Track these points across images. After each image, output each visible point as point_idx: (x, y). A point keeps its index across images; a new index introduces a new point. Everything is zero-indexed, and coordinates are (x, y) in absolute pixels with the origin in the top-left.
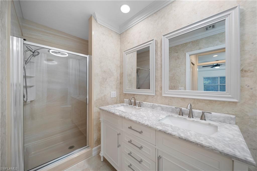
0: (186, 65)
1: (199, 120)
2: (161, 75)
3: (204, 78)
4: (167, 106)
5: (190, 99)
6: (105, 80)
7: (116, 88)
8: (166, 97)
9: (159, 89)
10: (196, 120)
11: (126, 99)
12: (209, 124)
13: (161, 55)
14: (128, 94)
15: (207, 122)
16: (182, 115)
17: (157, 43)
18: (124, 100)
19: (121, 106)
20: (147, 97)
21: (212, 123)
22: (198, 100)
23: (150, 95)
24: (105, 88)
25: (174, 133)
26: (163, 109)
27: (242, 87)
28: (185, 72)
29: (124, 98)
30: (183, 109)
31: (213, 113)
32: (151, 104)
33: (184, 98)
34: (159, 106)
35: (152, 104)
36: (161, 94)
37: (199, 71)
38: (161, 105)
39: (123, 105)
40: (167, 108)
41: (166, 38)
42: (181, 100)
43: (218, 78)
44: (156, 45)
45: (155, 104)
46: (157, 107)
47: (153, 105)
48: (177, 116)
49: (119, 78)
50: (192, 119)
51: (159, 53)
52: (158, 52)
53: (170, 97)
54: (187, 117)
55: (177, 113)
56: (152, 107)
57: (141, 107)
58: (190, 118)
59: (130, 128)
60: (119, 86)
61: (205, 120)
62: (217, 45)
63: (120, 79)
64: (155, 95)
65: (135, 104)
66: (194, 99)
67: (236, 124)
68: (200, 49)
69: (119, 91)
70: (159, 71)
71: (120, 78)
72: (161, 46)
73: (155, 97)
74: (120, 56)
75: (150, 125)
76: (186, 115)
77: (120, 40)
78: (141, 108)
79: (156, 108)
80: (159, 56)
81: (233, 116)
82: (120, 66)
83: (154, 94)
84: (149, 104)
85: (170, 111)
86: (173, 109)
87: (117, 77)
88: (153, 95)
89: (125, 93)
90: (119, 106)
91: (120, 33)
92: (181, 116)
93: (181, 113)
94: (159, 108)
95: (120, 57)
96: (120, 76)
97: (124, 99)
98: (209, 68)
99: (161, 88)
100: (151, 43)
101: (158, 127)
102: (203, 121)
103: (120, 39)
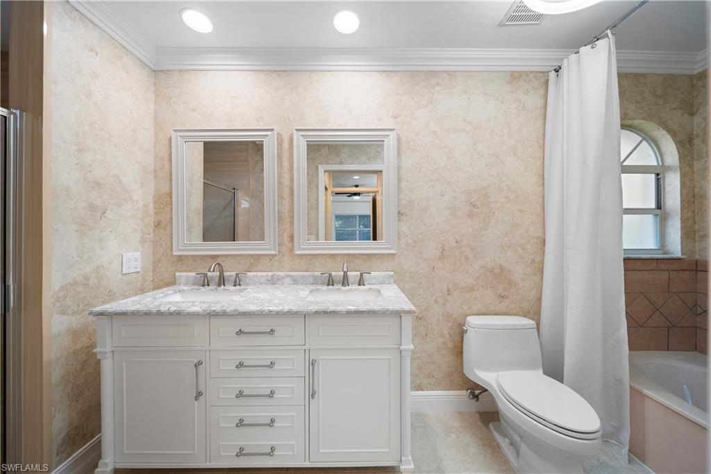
0: (318, 189)
1: (357, 286)
2: (292, 211)
3: (336, 217)
4: (305, 273)
5: (342, 255)
6: (99, 214)
7: (143, 241)
8: (301, 256)
9: (286, 239)
10: (354, 288)
11: (183, 274)
12: (370, 289)
13: (292, 167)
14: (192, 256)
15: (367, 287)
16: (333, 285)
17: (282, 140)
18: (175, 274)
19: (175, 292)
20: (255, 261)
21: (372, 286)
22: (353, 255)
23: (264, 255)
24: (101, 240)
25: (338, 309)
26: (295, 281)
27: (399, 234)
28: (318, 205)
29: (176, 270)
30: (333, 273)
31: (373, 273)
32: (267, 276)
33: (333, 255)
34: (287, 276)
35: (270, 274)
36: (292, 250)
37: (333, 201)
38: (293, 273)
39: (180, 291)
40: (303, 276)
41: (302, 136)
42: (330, 258)
43: (356, 216)
44: (280, 143)
45: (277, 273)
46: (283, 278)
47: (273, 276)
48: (325, 288)
49: (152, 208)
50: (348, 288)
51: (286, 163)
52: (283, 159)
53: (309, 255)
54: (340, 286)
55: (323, 284)
56: (270, 281)
57: (240, 285)
58: (345, 286)
59: (240, 332)
60: (152, 234)
61: (364, 285)
62: (364, 163)
63: (156, 213)
64: (277, 253)
65: (222, 281)
66: (348, 255)
67: (394, 283)
68: (341, 163)
69: (152, 250)
70: (286, 202)
71: (155, 208)
72: (289, 148)
73: (277, 258)
74: (153, 139)
75: (294, 309)
76: (338, 283)
77: (153, 88)
78: (242, 287)
79: (280, 282)
80: (286, 170)
81: (392, 273)
82: (155, 171)
83: (275, 251)
84: (262, 276)
85: (311, 282)
86: (316, 277)
87: (144, 206)
88: (274, 253)
89: (180, 256)
90: (168, 295)
91: (153, 68)
92: (331, 287)
93: (330, 282)
94: (288, 280)
95: (155, 143)
96: (155, 202)
97: (177, 274)
98: (345, 198)
99: (292, 237)
100: (267, 136)
101: (310, 308)
102: (362, 287)
103: (155, 85)
